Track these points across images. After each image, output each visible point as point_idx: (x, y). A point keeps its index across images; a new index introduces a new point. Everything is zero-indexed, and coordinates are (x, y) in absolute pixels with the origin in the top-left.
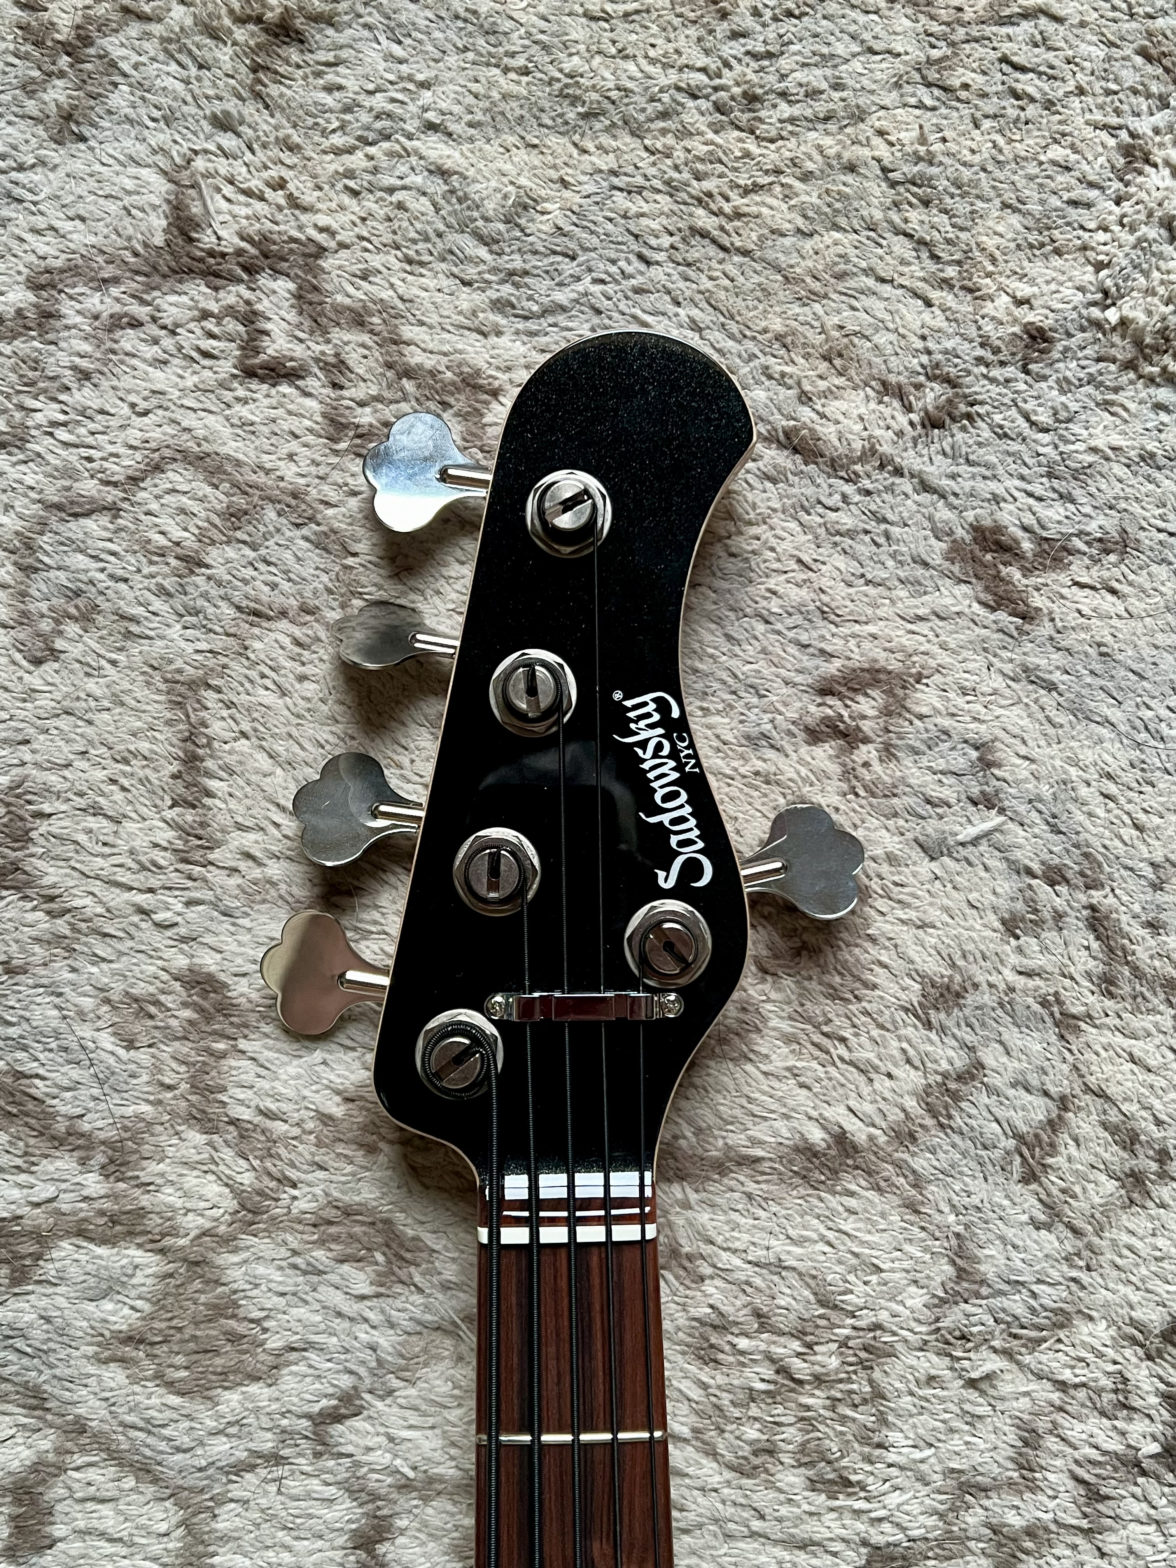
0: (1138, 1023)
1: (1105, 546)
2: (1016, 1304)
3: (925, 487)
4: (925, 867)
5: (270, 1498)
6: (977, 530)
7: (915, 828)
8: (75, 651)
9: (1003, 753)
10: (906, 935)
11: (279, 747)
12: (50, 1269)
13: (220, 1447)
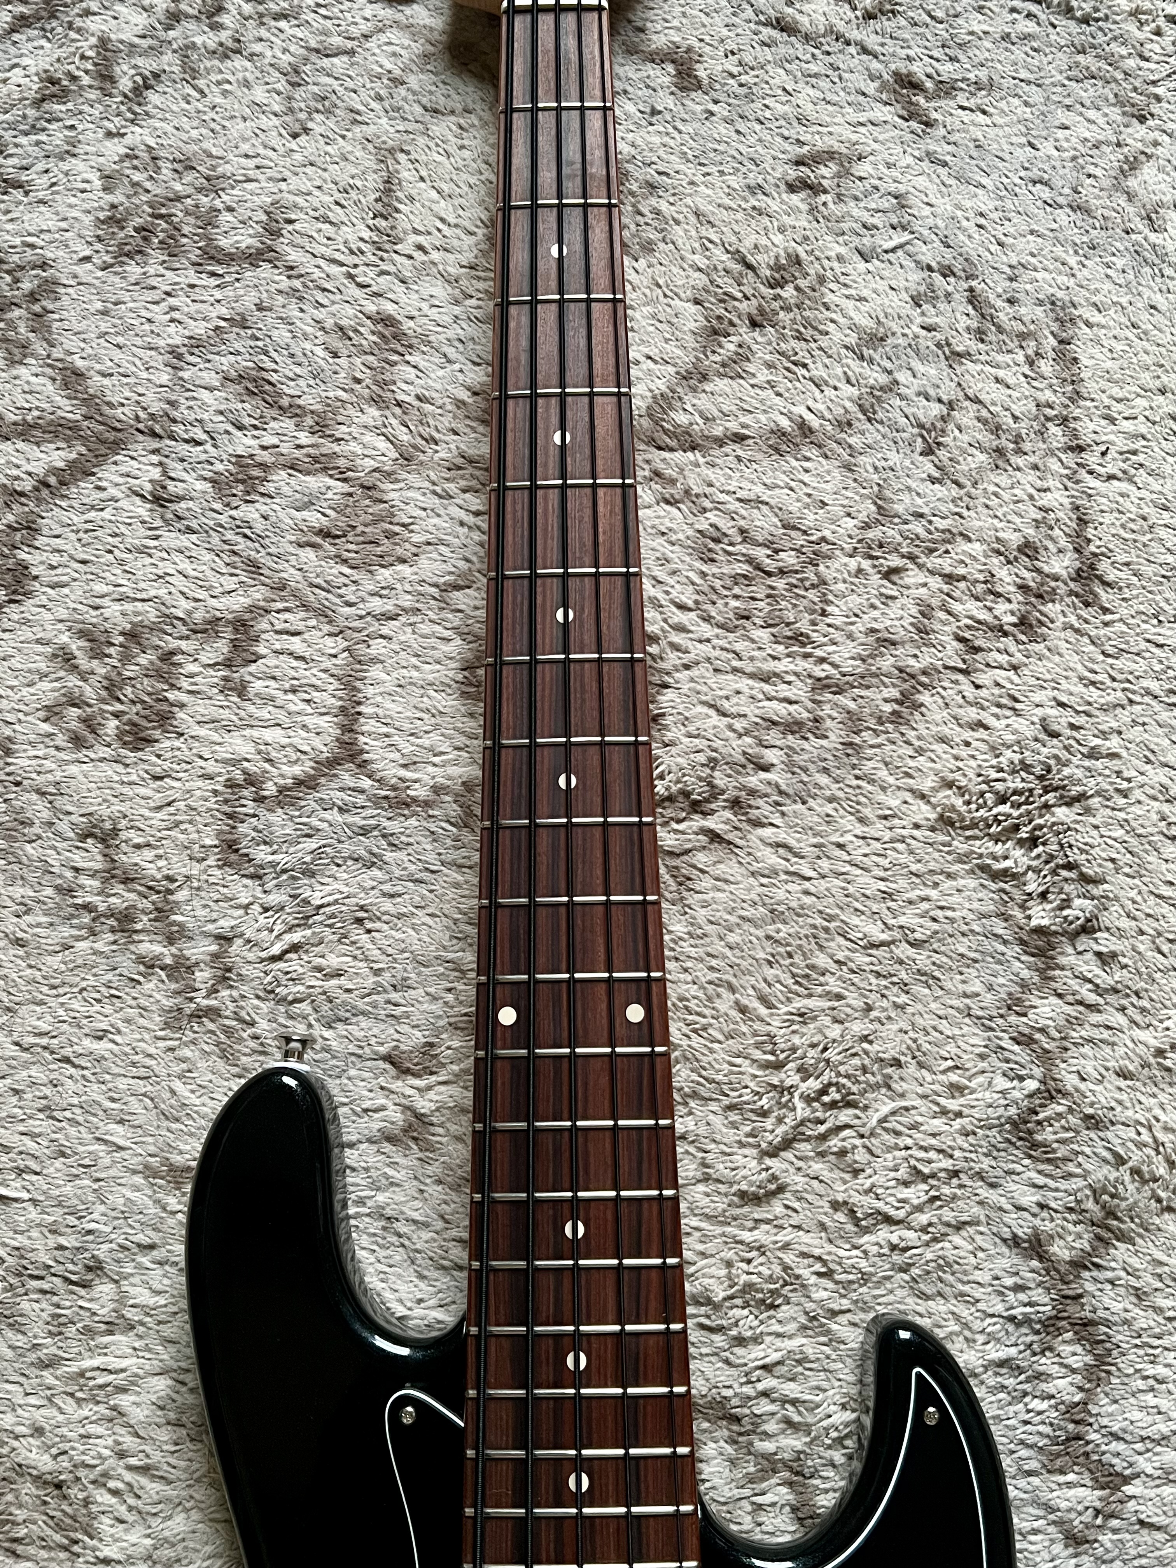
0: (1000, 358)
1: (978, 85)
2: (917, 527)
3: (865, 51)
4: (862, 266)
5: (407, 635)
6: (896, 74)
7: (856, 241)
8: (319, 129)
9: (912, 200)
10: (849, 305)
11: (445, 187)
12: (270, 488)
13: (376, 605)
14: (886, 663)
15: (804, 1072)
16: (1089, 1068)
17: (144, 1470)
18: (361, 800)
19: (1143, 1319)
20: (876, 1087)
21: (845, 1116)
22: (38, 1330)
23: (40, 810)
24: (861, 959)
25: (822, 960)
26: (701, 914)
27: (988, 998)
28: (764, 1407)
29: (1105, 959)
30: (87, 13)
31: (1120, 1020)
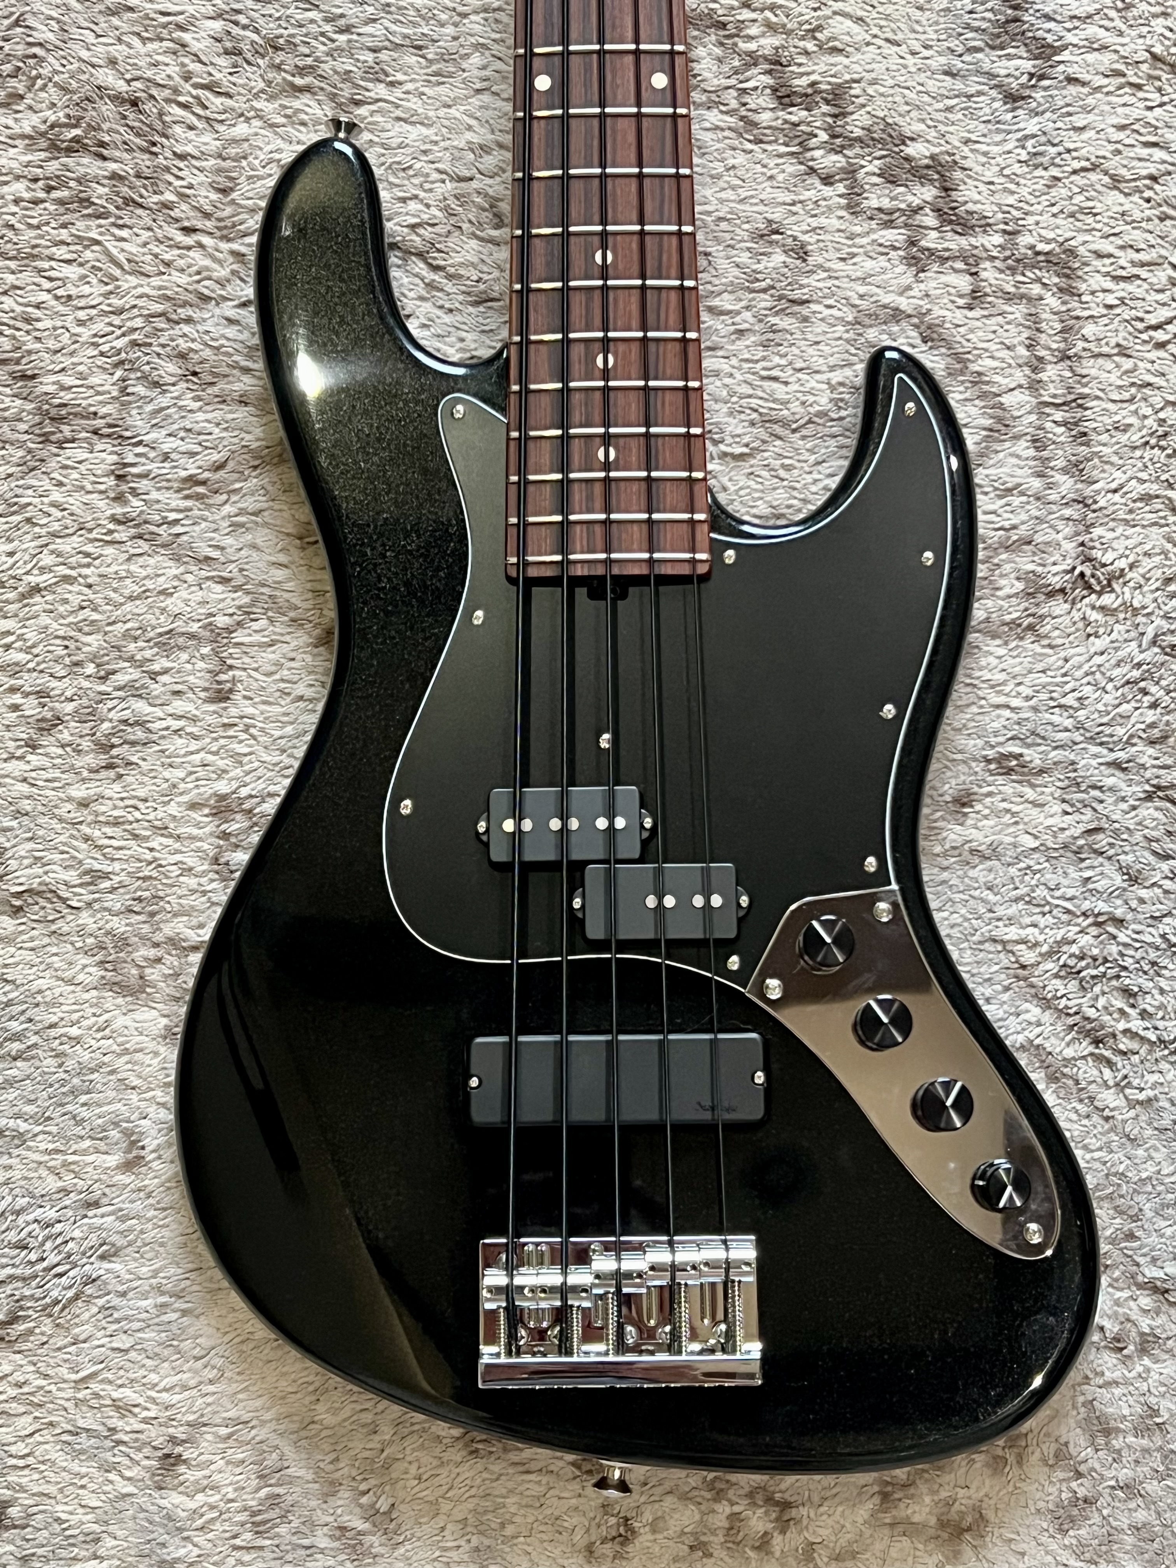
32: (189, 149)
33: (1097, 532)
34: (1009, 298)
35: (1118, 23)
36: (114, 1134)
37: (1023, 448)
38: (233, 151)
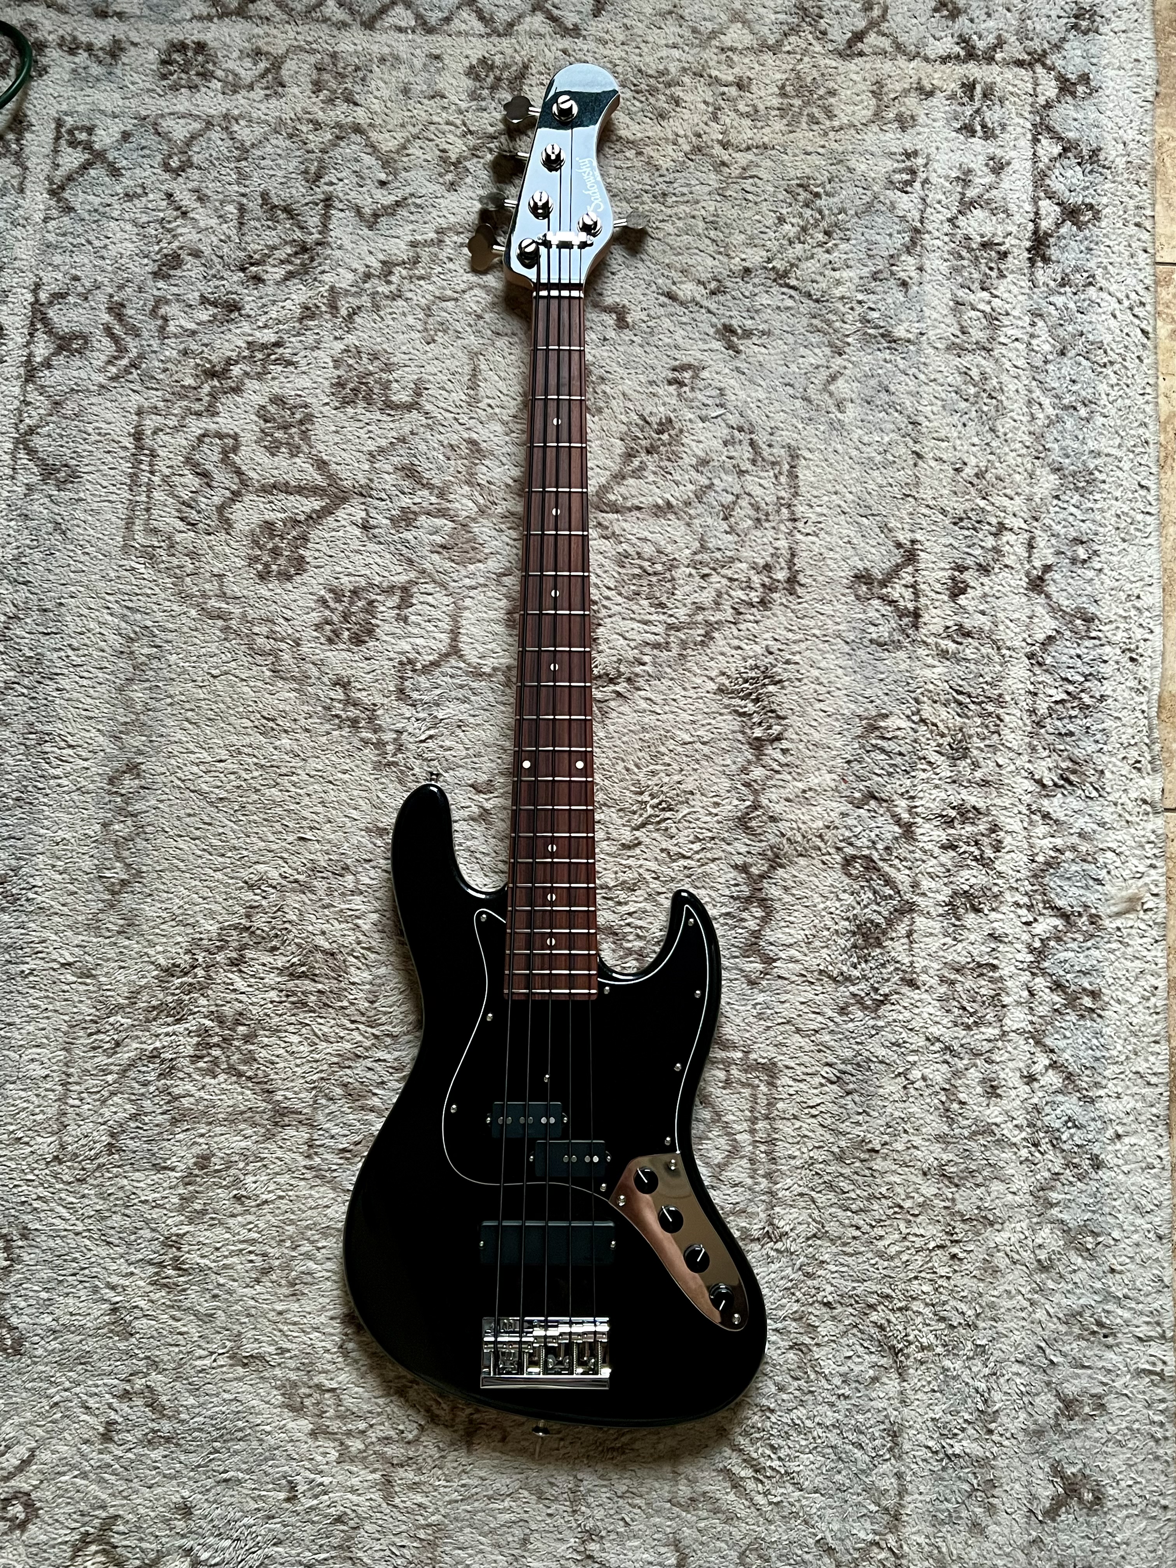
0: (762, 474)
1: (763, 333)
2: (718, 555)
3: (709, 312)
4: (701, 425)
5: (481, 597)
6: (724, 325)
7: (698, 412)
8: (440, 340)
9: (727, 392)
10: (694, 444)
11: (502, 374)
12: (418, 524)
13: (467, 582)
14: (700, 618)
15: (652, 796)
16: (774, 797)
17: (368, 949)
18: (460, 672)
19: (787, 898)
20: (682, 803)
21: (668, 814)
22: (321, 893)
23: (314, 672)
24: (680, 749)
25: (663, 749)
26: (611, 728)
27: (734, 767)
28: (628, 929)
29: (784, 751)
30: (323, 272)
31: (789, 777)
32: (356, 980)
33: (777, 1209)
34: (743, 1085)
35: (805, 950)
36: (284, 1482)
37: (744, 1162)
38: (378, 981)
